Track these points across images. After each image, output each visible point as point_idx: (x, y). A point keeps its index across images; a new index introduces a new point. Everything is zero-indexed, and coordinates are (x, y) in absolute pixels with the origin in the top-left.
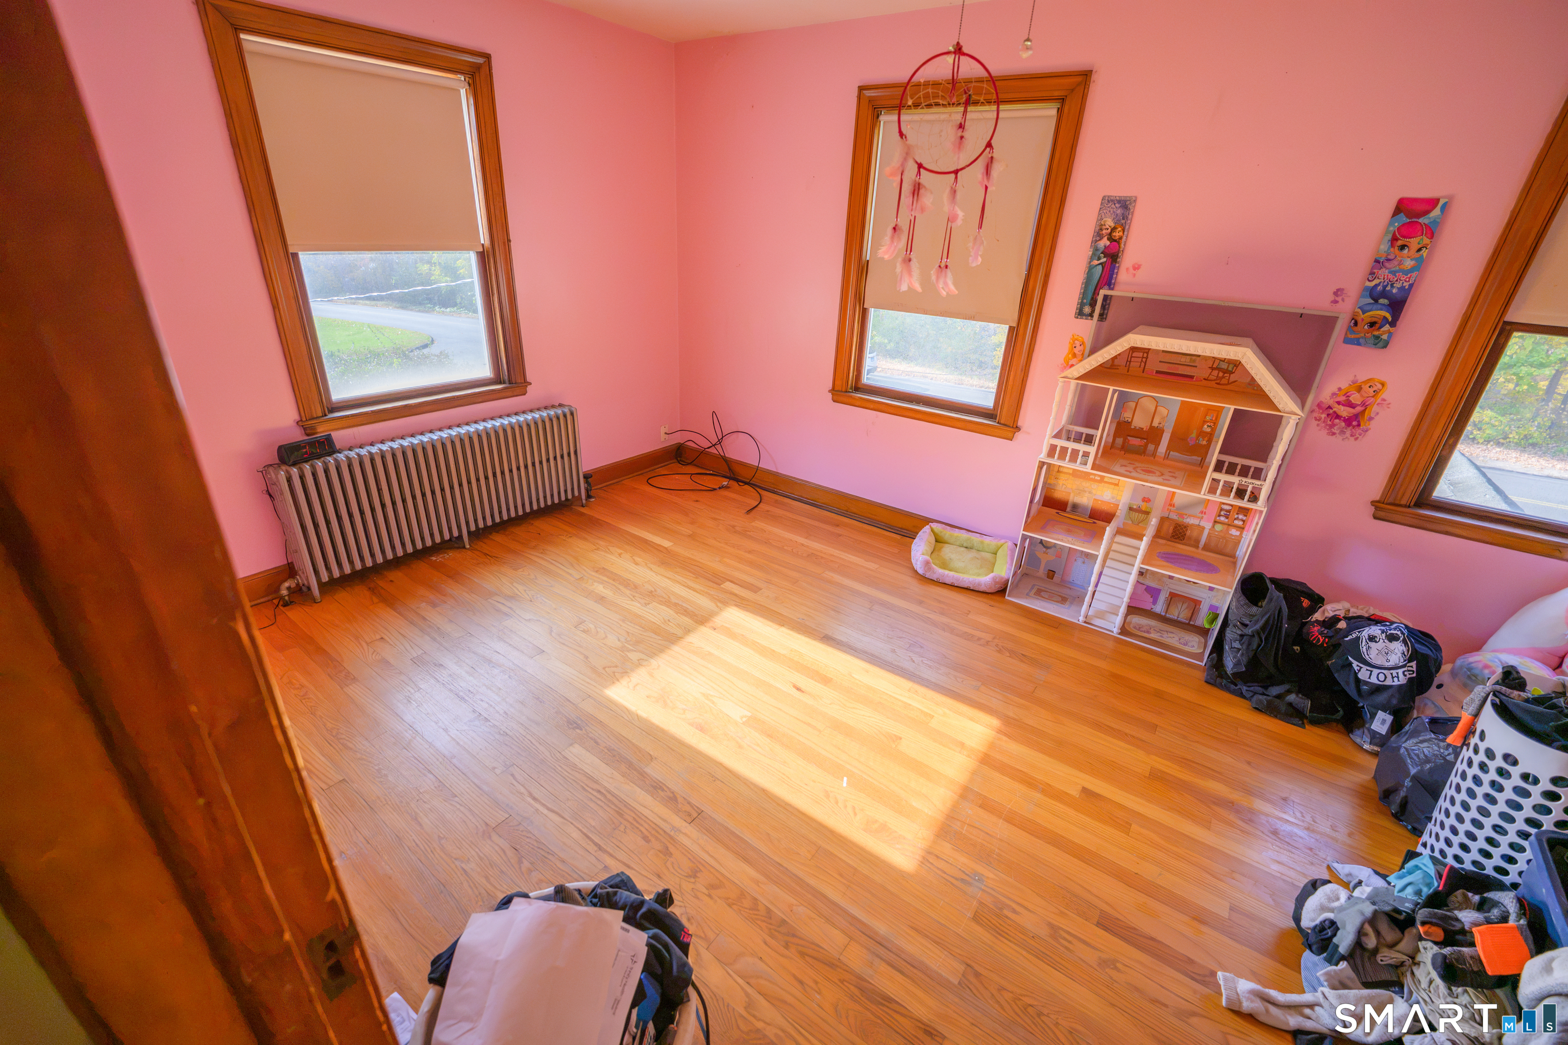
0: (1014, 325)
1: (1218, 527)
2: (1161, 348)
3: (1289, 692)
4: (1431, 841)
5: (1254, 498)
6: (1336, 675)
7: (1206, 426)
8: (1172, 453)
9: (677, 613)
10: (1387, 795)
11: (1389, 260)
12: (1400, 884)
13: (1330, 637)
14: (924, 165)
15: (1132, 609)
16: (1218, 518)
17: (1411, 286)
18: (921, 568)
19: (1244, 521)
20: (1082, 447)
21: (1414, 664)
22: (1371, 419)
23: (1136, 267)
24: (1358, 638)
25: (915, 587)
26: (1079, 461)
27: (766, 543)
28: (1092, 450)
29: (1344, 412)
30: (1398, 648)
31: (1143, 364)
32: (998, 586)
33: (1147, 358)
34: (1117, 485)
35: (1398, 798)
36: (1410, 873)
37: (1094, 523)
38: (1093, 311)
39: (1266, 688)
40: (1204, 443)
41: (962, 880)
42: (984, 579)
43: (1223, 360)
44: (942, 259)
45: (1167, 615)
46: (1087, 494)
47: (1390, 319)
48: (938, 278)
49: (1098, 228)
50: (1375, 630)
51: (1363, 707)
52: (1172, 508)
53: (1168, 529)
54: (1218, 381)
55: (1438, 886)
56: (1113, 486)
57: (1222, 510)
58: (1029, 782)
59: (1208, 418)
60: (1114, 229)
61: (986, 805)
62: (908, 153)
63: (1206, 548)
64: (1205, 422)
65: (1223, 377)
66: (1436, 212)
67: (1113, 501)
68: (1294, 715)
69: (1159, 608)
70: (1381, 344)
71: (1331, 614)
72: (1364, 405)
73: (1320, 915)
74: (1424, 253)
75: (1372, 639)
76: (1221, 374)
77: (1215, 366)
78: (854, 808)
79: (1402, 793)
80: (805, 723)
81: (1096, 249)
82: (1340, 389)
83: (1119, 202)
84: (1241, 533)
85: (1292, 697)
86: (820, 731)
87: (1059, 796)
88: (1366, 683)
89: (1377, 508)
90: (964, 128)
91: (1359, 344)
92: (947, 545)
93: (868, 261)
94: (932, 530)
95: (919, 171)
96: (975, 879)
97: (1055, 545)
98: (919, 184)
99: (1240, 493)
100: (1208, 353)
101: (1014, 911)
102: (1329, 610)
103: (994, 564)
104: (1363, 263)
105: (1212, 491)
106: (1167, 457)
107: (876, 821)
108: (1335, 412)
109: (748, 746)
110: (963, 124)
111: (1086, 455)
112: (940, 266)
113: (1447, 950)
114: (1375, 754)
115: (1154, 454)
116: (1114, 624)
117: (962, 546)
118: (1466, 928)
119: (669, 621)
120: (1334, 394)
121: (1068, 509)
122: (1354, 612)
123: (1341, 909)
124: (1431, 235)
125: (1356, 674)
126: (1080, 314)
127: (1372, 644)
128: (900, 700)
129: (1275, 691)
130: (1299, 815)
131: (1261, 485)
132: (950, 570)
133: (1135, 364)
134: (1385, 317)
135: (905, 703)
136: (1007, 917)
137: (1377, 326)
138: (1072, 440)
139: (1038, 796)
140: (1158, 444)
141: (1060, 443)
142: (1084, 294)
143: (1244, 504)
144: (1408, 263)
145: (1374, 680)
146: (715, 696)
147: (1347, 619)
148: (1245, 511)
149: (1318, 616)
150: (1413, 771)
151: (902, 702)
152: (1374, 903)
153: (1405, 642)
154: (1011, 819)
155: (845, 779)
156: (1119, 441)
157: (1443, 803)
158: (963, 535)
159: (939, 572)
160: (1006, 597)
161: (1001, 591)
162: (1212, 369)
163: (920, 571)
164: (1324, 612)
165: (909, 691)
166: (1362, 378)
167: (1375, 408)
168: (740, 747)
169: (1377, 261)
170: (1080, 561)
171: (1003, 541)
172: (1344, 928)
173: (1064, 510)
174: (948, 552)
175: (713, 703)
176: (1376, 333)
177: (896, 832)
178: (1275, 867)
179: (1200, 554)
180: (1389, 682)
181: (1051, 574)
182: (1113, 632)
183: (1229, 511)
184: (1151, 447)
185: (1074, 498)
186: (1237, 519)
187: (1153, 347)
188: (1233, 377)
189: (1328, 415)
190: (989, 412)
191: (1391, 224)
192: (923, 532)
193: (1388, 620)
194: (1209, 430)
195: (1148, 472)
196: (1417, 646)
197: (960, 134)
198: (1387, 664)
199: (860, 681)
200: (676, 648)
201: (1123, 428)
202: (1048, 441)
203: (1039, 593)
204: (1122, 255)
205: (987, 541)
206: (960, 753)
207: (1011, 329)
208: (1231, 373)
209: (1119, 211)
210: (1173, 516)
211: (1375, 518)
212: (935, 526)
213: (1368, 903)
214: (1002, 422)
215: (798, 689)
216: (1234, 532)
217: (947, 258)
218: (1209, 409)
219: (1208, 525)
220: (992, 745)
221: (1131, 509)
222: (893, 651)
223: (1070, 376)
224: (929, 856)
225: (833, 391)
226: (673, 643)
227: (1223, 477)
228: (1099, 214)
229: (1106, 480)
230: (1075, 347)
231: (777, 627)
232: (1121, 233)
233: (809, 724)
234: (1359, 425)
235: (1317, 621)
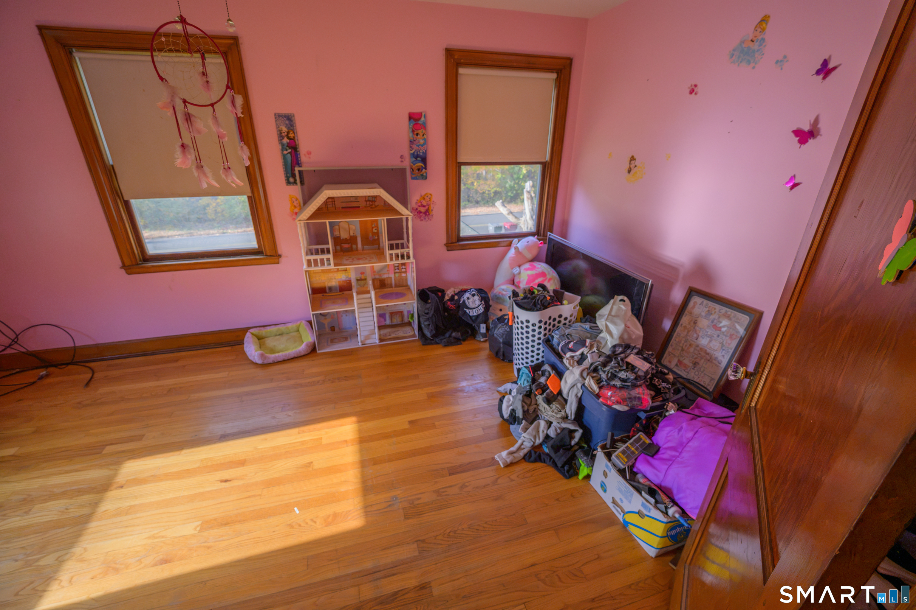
0: (250, 195)
1: (397, 275)
2: (339, 195)
3: (452, 333)
4: (518, 362)
5: (408, 257)
6: (463, 318)
7: (374, 230)
8: (365, 247)
9: (71, 498)
10: (497, 354)
11: (414, 141)
12: (522, 382)
13: (455, 304)
14: (187, 101)
15: (380, 327)
16: (395, 271)
17: (426, 151)
18: (259, 360)
19: (405, 269)
20: (325, 257)
21: (483, 302)
22: (432, 210)
23: (309, 153)
24: (464, 301)
25: (260, 372)
26: (326, 264)
27: (123, 400)
28: (331, 256)
29: (423, 210)
30: (477, 298)
31: (334, 205)
32: (311, 348)
33: (334, 201)
34: (346, 270)
35: (501, 353)
36: (522, 376)
37: (343, 293)
38: (295, 180)
39: (444, 336)
40: (376, 238)
41: (390, 506)
42: (301, 348)
43: (369, 196)
44: (224, 164)
45: (393, 324)
46: (334, 280)
47: (424, 166)
48: (226, 176)
49: (279, 132)
50: (467, 295)
51: (475, 326)
52: (375, 273)
53: (378, 283)
54: (371, 207)
55: (531, 375)
56: (344, 272)
57: (395, 267)
58: (386, 436)
59: (373, 226)
60: (288, 133)
61: (375, 462)
62: (173, 92)
63: (396, 286)
64: (373, 228)
65: (372, 205)
66: (423, 119)
67: (347, 279)
68: (458, 341)
69: (388, 322)
70: (424, 178)
71: (450, 295)
72: (429, 205)
73: (508, 409)
74: (425, 136)
75: (468, 298)
76: (371, 203)
77: (367, 200)
78: (312, 520)
79: (502, 350)
80: (246, 498)
81: (283, 145)
82: (417, 200)
83: (285, 116)
84: (406, 274)
85: (454, 334)
86: (260, 495)
87: (403, 432)
88: (473, 316)
89: (447, 247)
90: (207, 75)
91: (417, 179)
92: (266, 339)
93: (112, 166)
94: (253, 334)
95: (185, 105)
96: (394, 500)
97: (329, 313)
98: (189, 114)
99: (403, 257)
100: (361, 195)
101: (419, 499)
102: (449, 293)
103: (301, 337)
104: (406, 144)
105: (391, 259)
106: (363, 249)
107: (329, 516)
108: (419, 211)
109: (215, 542)
110: (205, 72)
111: (328, 260)
112: (224, 168)
113: (545, 395)
114: (486, 341)
115: (357, 249)
116: (375, 339)
117: (276, 335)
118: (544, 383)
119: (67, 509)
120: (416, 203)
121: (327, 291)
122: (457, 291)
123: (513, 403)
124: (425, 128)
125: (469, 314)
126: (288, 183)
127: (469, 301)
128: (297, 442)
129: (447, 335)
130: (479, 378)
131: (409, 250)
132: (278, 352)
133: (330, 206)
134: (422, 166)
135: (302, 442)
136: (417, 504)
137: (421, 170)
138: (314, 254)
139: (394, 439)
140: (356, 244)
141: (312, 258)
142: (286, 172)
143: (406, 261)
144: (422, 142)
145: (475, 314)
146: (160, 532)
147: (456, 294)
148: (404, 264)
149: (447, 298)
150: (501, 340)
151: (299, 442)
152: (520, 394)
153: (477, 295)
154: (390, 459)
155: (296, 509)
156: (338, 248)
157: (515, 347)
158: (274, 329)
159: (272, 357)
160: (318, 352)
161: (313, 350)
162: (366, 201)
163: (259, 362)
164: (448, 295)
165: (299, 433)
166: (423, 194)
167: (432, 206)
168: (209, 548)
169: (411, 141)
170: (344, 315)
171: (299, 323)
172: (517, 409)
173: (325, 292)
174: (270, 342)
175: (163, 537)
176: (421, 173)
177: (343, 512)
178: (485, 403)
179: (395, 290)
180: (479, 313)
181: (333, 329)
182: (376, 343)
183: (398, 266)
184: (354, 246)
185: (328, 284)
186: (402, 269)
187: (335, 195)
188: (377, 204)
189: (418, 212)
190: (257, 251)
191: (410, 124)
192: (248, 338)
193: (468, 289)
194: (376, 231)
195: (359, 259)
196: (481, 294)
197: (205, 79)
198: (476, 306)
199: (265, 448)
200: (93, 525)
201: (337, 240)
202: (305, 258)
203: (333, 341)
204: (298, 146)
205: (290, 326)
206: (347, 446)
207: (249, 198)
208: (375, 201)
209: (287, 122)
210: (377, 277)
211: (448, 250)
212: (253, 331)
213: (519, 395)
214: (269, 254)
215: (226, 481)
216: (404, 275)
217: (228, 163)
218: (373, 221)
219: (392, 276)
220: (360, 431)
221: (358, 280)
222: (274, 418)
223: (302, 219)
224: (367, 510)
225: (124, 266)
226: (87, 523)
227: (394, 252)
228: (277, 124)
229: (340, 269)
230: (293, 202)
231: (178, 453)
232: (293, 135)
233: (249, 497)
234: (429, 214)
235: (448, 300)
